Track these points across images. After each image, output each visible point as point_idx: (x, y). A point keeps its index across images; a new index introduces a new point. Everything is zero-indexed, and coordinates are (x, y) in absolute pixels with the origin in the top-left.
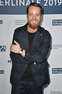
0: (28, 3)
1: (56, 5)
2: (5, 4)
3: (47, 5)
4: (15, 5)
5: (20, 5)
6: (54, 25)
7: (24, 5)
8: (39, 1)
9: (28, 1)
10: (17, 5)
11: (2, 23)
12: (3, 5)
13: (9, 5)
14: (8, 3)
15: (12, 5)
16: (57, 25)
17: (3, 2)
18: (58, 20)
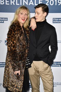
0: (31, 3)
1: (56, 5)
3: (48, 5)
4: (19, 4)
5: (24, 4)
6: (54, 23)
7: (27, 4)
8: (41, 1)
9: (31, 1)
10: (21, 4)
11: (7, 20)
12: (9, 4)
13: (14, 4)
14: (13, 2)
16: (57, 23)
17: (8, 2)
18: (58, 18)
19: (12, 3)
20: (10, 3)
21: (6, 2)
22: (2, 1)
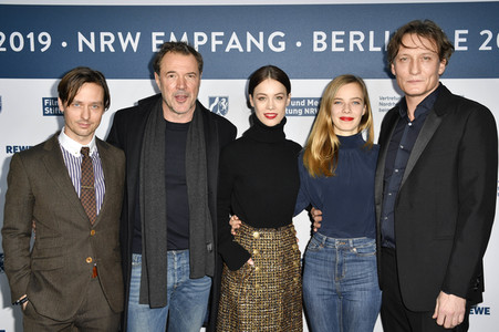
2: (347, 48)
3: (490, 48)
4: (379, 49)
12: (342, 49)
13: (361, 49)
14: (359, 43)
15: (372, 48)
17: (341, 41)
19: (355, 45)
20: (346, 44)
21: (335, 41)
22: (320, 41)
